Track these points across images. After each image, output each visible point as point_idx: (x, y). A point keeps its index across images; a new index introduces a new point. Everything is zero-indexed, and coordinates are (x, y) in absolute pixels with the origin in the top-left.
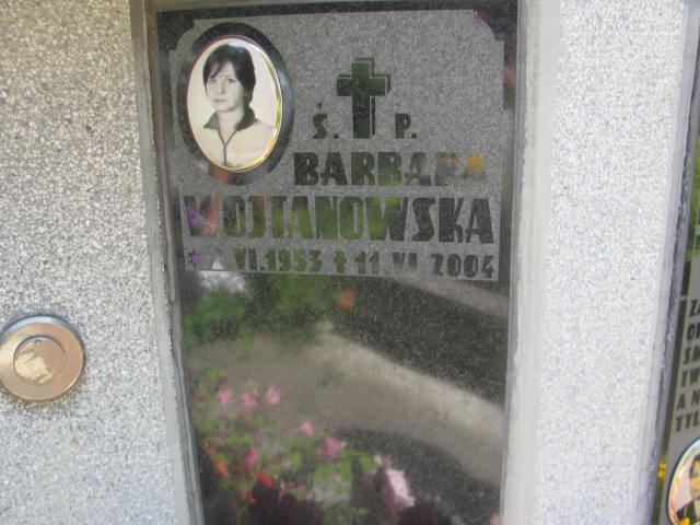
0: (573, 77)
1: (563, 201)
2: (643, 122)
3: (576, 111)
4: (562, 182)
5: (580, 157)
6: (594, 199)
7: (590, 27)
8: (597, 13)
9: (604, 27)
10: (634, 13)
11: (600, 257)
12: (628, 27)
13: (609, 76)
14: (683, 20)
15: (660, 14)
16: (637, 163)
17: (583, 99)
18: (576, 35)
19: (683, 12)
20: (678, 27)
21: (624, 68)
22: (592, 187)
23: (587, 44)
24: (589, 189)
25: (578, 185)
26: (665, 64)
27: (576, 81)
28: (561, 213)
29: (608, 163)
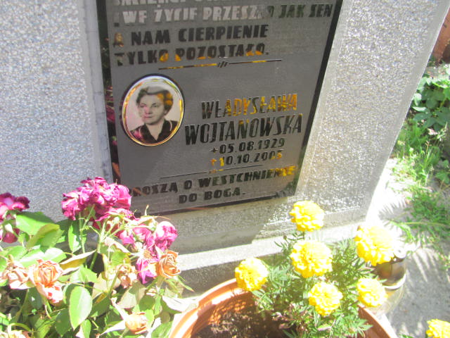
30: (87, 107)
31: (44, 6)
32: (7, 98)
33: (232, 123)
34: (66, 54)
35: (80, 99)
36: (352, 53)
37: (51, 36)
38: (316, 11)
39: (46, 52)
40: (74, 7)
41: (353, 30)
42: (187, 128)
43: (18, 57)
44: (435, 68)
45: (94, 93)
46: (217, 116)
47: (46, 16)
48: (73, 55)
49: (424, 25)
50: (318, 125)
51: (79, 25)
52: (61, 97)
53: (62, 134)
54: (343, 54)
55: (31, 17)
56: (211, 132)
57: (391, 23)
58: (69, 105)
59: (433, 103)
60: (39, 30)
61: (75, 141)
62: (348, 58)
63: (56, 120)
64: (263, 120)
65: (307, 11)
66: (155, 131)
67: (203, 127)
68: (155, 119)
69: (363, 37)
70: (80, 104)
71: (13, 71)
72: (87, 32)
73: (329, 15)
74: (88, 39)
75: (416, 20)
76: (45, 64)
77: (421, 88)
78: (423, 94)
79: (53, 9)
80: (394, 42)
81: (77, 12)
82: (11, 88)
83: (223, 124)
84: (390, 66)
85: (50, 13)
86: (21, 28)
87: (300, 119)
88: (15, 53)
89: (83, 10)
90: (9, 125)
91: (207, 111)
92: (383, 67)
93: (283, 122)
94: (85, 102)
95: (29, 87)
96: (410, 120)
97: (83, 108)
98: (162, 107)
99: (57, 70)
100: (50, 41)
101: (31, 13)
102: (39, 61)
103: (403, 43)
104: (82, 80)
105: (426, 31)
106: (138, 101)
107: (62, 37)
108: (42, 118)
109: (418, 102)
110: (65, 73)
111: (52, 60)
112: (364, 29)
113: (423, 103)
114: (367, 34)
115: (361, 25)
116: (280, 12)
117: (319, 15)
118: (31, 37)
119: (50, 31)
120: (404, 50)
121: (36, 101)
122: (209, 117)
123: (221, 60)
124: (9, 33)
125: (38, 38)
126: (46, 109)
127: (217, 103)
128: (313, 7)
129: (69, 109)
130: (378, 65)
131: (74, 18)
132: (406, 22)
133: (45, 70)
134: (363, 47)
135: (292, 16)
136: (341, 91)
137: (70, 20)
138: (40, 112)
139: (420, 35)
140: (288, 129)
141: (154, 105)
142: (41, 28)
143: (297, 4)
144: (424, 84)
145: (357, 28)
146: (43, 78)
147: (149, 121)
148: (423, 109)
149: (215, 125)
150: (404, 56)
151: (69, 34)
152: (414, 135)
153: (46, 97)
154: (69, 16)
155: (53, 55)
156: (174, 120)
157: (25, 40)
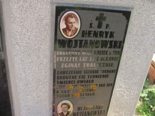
0: (16, 20)
1: (17, 46)
2: (40, 30)
3: (18, 27)
4: (16, 42)
5: (20, 36)
6: (26, 46)
7: (20, 8)
8: (22, 5)
9: (25, 8)
10: (34, 5)
11: (30, 58)
12: (32, 8)
13: (27, 19)
14: (50, 7)
15: (43, 6)
16: (39, 39)
17: (20, 24)
18: (16, 10)
19: (50, 5)
20: (48, 9)
21: (32, 18)
22: (25, 43)
23: (20, 12)
24: (24, 44)
25: (21, 43)
26: (45, 17)
27: (17, 20)
28: (16, 48)
29: (29, 38)
30: (48, 106)
31: (40, 83)
32: (28, 103)
33: (86, 112)
34: (44, 94)
35: (46, 104)
36: (119, 94)
37: (41, 90)
38: (108, 85)
39: (39, 93)
40: (47, 84)
41: (119, 89)
42: (73, 113)
43: (32, 94)
44: (151, 86)
45: (50, 103)
46: (81, 110)
47: (40, 85)
48: (46, 94)
49: (138, 86)
50: (110, 112)
51: (48, 87)
52: (41, 104)
53: (40, 113)
54: (116, 94)
55: (37, 85)
56: (80, 114)
57: (129, 86)
58: (43, 106)
59: (151, 97)
60: (38, 88)
61: (43, 115)
62: (117, 95)
63: (39, 109)
64: (94, 111)
65: (106, 85)
66: (65, 114)
67: (78, 113)
68: (65, 111)
69: (121, 90)
70: (46, 106)
71: (30, 97)
72: (50, 89)
73: (112, 86)
74: (50, 91)
75: (136, 85)
76: (39, 96)
77: (147, 92)
78: (148, 94)
79: (42, 84)
80: (130, 91)
81: (48, 85)
82: (29, 101)
83: (83, 112)
84: (129, 97)
85: (41, 85)
86: (34, 88)
87: (104, 111)
88: (32, 93)
89: (49, 84)
90: (27, 110)
91: (79, 109)
92: (127, 97)
93: (100, 112)
94: (47, 105)
95: (34, 101)
96: (144, 102)
97: (47, 107)
98: (67, 108)
99: (41, 97)
100: (40, 91)
101: (37, 84)
102: (37, 95)
103: (133, 91)
104: (47, 100)
105: (139, 88)
106: (61, 106)
107: (44, 90)
108: (36, 109)
109: (146, 97)
110: (43, 98)
111: (40, 95)
112: (122, 88)
113: (148, 97)
114: (122, 89)
115: (121, 87)
116: (99, 85)
117: (109, 86)
118: (36, 90)
119: (41, 89)
120: (133, 93)
121: (35, 104)
122: (80, 110)
123: (83, 97)
124: (31, 88)
125: (38, 90)
126: (37, 106)
127: (82, 107)
128: (107, 84)
129: (43, 107)
130: (126, 97)
131: (47, 86)
132: (133, 86)
133: (38, 97)
134: (122, 92)
135: (102, 86)
136: (116, 103)
137: (46, 86)
138: (36, 107)
139: (137, 89)
140: (101, 114)
141: (65, 107)
142: (39, 88)
143: (103, 84)
144: (148, 91)
145: (120, 88)
146: (37, 99)
147: (64, 111)
148: (148, 99)
149: (81, 112)
150: (133, 94)
151: (45, 89)
152: (145, 108)
153: (38, 104)
154: (46, 85)
155: (41, 94)
156: (70, 111)
157: (34, 90)
